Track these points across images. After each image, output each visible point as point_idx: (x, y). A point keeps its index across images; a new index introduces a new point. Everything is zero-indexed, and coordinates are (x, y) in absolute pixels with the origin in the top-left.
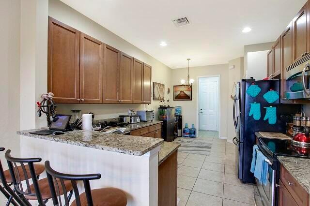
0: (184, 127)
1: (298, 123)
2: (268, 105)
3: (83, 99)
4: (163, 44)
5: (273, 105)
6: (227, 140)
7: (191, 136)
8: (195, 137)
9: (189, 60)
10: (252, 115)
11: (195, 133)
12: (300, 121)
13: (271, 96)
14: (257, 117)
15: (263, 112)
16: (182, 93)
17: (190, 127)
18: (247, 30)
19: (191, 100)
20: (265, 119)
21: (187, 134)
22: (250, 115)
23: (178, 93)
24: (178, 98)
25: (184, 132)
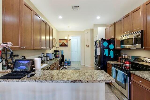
0: (65, 60)
1: (123, 57)
2: (110, 50)
3: (24, 47)
4: (60, 17)
5: (112, 50)
6: (84, 65)
7: (68, 65)
8: (70, 65)
9: (69, 27)
10: (105, 54)
11: (70, 63)
12: (124, 56)
13: (111, 46)
14: (107, 55)
15: (109, 53)
16: (63, 44)
17: (67, 60)
18: (98, 18)
19: (68, 47)
20: (110, 56)
21: (66, 64)
22: (104, 54)
23: (61, 43)
24: (61, 46)
25: (65, 63)
